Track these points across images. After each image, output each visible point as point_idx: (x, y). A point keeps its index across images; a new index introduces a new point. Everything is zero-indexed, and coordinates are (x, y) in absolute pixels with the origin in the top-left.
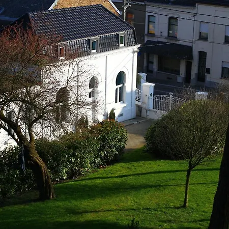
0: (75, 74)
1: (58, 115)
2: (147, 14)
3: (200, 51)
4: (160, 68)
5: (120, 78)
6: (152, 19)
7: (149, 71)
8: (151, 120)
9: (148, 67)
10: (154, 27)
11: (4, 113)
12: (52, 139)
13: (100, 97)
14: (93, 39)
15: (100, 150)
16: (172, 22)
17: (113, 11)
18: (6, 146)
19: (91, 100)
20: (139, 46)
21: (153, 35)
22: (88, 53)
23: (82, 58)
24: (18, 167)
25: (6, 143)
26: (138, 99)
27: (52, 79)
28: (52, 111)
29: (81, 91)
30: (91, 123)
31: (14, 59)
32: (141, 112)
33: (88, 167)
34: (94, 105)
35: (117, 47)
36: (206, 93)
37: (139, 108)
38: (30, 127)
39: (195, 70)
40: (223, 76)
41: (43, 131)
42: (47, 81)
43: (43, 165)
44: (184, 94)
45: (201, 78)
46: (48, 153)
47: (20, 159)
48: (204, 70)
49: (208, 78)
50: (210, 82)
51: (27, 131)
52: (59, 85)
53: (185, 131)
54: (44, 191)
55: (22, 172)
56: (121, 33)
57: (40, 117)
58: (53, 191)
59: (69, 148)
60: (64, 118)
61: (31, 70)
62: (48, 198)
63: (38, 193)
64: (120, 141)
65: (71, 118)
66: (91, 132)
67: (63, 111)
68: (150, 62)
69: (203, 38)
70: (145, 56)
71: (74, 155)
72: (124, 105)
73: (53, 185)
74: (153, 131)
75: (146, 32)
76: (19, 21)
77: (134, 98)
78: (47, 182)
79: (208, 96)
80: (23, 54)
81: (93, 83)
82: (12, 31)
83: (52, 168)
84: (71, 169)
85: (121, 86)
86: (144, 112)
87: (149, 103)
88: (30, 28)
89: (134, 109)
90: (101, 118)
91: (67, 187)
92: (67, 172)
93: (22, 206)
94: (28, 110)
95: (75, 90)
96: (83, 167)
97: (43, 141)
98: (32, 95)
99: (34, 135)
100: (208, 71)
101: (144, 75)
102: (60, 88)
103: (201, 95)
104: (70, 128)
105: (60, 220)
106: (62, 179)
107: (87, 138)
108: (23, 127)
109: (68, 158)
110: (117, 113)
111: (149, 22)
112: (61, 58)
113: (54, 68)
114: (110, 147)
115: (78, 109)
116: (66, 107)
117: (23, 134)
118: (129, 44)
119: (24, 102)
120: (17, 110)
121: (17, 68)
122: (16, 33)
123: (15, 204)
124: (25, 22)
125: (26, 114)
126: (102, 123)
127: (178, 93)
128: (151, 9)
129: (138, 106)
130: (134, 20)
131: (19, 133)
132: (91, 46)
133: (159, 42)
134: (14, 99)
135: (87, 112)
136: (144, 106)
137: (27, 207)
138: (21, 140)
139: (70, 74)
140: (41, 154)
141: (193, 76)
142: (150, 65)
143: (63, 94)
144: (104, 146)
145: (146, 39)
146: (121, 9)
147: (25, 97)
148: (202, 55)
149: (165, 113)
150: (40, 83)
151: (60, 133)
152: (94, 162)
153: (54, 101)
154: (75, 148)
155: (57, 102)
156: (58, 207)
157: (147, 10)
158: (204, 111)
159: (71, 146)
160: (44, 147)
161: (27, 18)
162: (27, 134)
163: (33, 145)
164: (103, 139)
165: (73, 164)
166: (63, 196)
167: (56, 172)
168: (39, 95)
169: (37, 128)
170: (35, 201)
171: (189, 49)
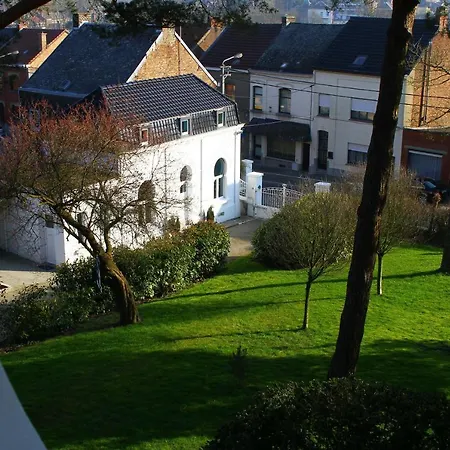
0: (162, 164)
1: (141, 216)
2: (252, 85)
3: (320, 132)
4: (269, 153)
5: (219, 167)
6: (258, 91)
7: (255, 157)
8: (259, 220)
9: (254, 152)
10: (261, 101)
11: (73, 215)
12: (134, 247)
13: (193, 191)
14: (184, 118)
15: (196, 259)
16: (284, 94)
17: (208, 82)
18: (76, 257)
19: (182, 196)
20: (242, 125)
21: (260, 111)
22: (177, 136)
23: (170, 143)
24: (91, 283)
25: (76, 253)
26: (243, 193)
27: (133, 172)
28: (134, 212)
29: (170, 184)
30: (183, 226)
31: (84, 146)
32: (246, 209)
33: (181, 282)
34: (187, 202)
35: (215, 128)
36: (329, 184)
37: (245, 205)
38: (106, 232)
39: (313, 155)
40: (349, 162)
41: (123, 237)
42: (127, 173)
43: (124, 281)
44: (300, 186)
45: (322, 164)
46: (130, 264)
47: (94, 274)
48: (325, 155)
49: (331, 164)
50: (334, 169)
51: (103, 237)
52: (142, 179)
53: (302, 233)
54: (125, 314)
55: (97, 290)
56: (219, 110)
57: (118, 219)
58: (136, 312)
59: (157, 257)
60: (149, 220)
61: (104, 160)
62: (131, 322)
63: (118, 315)
64: (220, 247)
65: (158, 220)
66: (184, 237)
67: (148, 212)
68: (257, 146)
69: (323, 113)
70: (251, 139)
71: (162, 267)
72: (225, 201)
73: (138, 306)
74: (263, 233)
75: (251, 108)
76: (89, 98)
77: (238, 193)
78: (130, 302)
79: (331, 188)
80: (95, 140)
81: (185, 175)
82: (81, 111)
83: (136, 284)
84: (160, 284)
85: (221, 176)
86: (250, 209)
87: (256, 198)
88: (104, 107)
89: (238, 204)
90: (196, 219)
91: (154, 307)
92: (154, 289)
93: (99, 333)
94: (103, 211)
95: (162, 184)
96: (174, 281)
97: (123, 249)
98: (108, 192)
99: (112, 243)
100: (331, 155)
101: (249, 163)
102: (142, 182)
103: (323, 187)
104: (157, 233)
105: (147, 350)
106: (148, 297)
107: (179, 244)
108: (97, 232)
109: (156, 269)
110: (216, 212)
111: (254, 95)
112: (143, 144)
113: (134, 157)
114: (209, 256)
115: (167, 208)
116: (151, 206)
117: (98, 241)
118: (229, 124)
119: (98, 201)
120: (89, 211)
121: (88, 158)
122: (85, 114)
123: (90, 330)
124: (96, 99)
125: (101, 216)
126: (198, 225)
127: (293, 184)
128: (257, 78)
129: (243, 202)
130: (236, 93)
131: (92, 241)
132: (182, 127)
133: (267, 120)
134: (86, 198)
135: (178, 211)
136: (250, 201)
137: (105, 333)
138: (96, 249)
139: (156, 163)
140: (121, 267)
141: (312, 162)
142: (257, 149)
143: (146, 189)
144: (200, 255)
145: (252, 116)
146: (219, 79)
147: (99, 195)
148: (323, 136)
149: (277, 210)
150: (117, 176)
151: (143, 239)
152: (189, 275)
153: (136, 198)
154: (165, 258)
155: (139, 200)
156: (144, 333)
157: (251, 79)
158: (325, 207)
159: (159, 256)
160: (125, 258)
161: (99, 95)
162: (103, 241)
163: (111, 253)
164: (200, 246)
165: (162, 277)
166: (150, 320)
167: (139, 287)
168: (116, 192)
169: (115, 234)
170: (115, 326)
171: (306, 129)
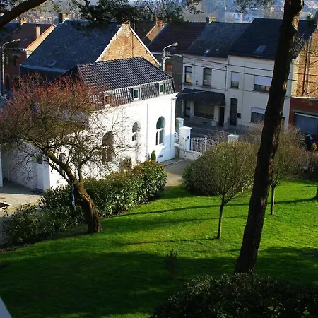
0: (120, 120)
1: (104, 157)
2: (184, 65)
3: (232, 99)
4: (196, 113)
5: (160, 123)
6: (188, 70)
7: (186, 116)
8: (188, 161)
9: (185, 112)
10: (190, 76)
11: (56, 155)
12: (99, 178)
13: (142, 139)
14: (135, 87)
15: (143, 187)
16: (207, 72)
17: (153, 63)
18: (58, 184)
19: (133, 143)
20: (177, 93)
21: (190, 84)
22: (131, 101)
23: (126, 105)
24: (68, 203)
25: (58, 182)
26: (177, 142)
27: (99, 125)
28: (99, 153)
29: (125, 134)
30: (134, 164)
31: (64, 106)
32: (179, 153)
33: (132, 203)
34: (137, 147)
35: (157, 95)
36: (237, 136)
37: (178, 150)
38: (79, 167)
39: (227, 115)
40: (252, 120)
41: (91, 171)
42: (94, 126)
43: (91, 202)
44: (217, 137)
45: (233, 122)
46: (96, 191)
47: (71, 197)
48: (235, 115)
49: (240, 122)
50: (242, 126)
51: (77, 171)
52: (105, 130)
53: (217, 169)
54: (92, 226)
55: (72, 208)
56: (161, 83)
57: (88, 159)
58: (100, 224)
59: (115, 186)
60: (110, 159)
61: (79, 116)
62: (96, 231)
63: (86, 226)
64: (160, 179)
65: (116, 159)
66: (134, 171)
67: (109, 153)
68: (187, 108)
69: (234, 86)
70: (183, 102)
71: (118, 193)
72: (164, 147)
73: (101, 220)
74: (190, 170)
75: (183, 81)
76: (69, 73)
77: (173, 140)
78: (95, 217)
79: (239, 139)
80: (72, 103)
81: (136, 128)
82: (62, 82)
83: (99, 204)
84: (117, 205)
85: (161, 129)
86: (182, 153)
87: (186, 144)
88: (79, 79)
89: (173, 149)
90: (143, 160)
91: (112, 222)
92: (112, 208)
93: (73, 239)
94: (77, 153)
95: (120, 134)
96: (126, 203)
97: (92, 180)
98: (81, 139)
99: (83, 176)
100: (239, 116)
101: (181, 120)
102: (105, 132)
103: (233, 138)
104: (115, 169)
105: (107, 251)
106: (108, 214)
107: (131, 177)
108: (73, 167)
109: (114, 195)
110: (157, 154)
111: (186, 72)
112: (106, 105)
113: (100, 115)
114: (151, 185)
115: (123, 151)
116: (111, 150)
117: (73, 174)
118: (168, 92)
119: (73, 145)
120: (67, 152)
121: (67, 115)
122: (65, 84)
123: (67, 236)
124: (74, 73)
125: (75, 156)
126: (144, 163)
127: (212, 136)
128: (187, 60)
129: (176, 148)
130: (173, 70)
131: (69, 173)
132: (134, 94)
133: (195, 90)
134: (65, 143)
135: (131, 154)
136: (182, 148)
137: (77, 239)
138: (71, 179)
139: (115, 118)
140: (89, 192)
141: (226, 120)
142: (187, 110)
143: (108, 138)
144: (146, 184)
145: (183, 87)
146: (161, 61)
147: (75, 141)
148: (234, 102)
149: (201, 154)
150: (87, 128)
151: (106, 173)
152: (137, 199)
153: (101, 144)
154: (120, 186)
155: (103, 145)
156: (104, 239)
157: (184, 61)
158: (235, 151)
159: (117, 185)
160: (92, 187)
161: (75, 70)
162: (77, 174)
163: (82, 184)
164: (145, 178)
165: (118, 200)
166: (109, 230)
167: (102, 206)
168: (87, 139)
169: (85, 169)
170: (85, 233)
171: (223, 96)
